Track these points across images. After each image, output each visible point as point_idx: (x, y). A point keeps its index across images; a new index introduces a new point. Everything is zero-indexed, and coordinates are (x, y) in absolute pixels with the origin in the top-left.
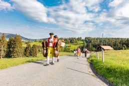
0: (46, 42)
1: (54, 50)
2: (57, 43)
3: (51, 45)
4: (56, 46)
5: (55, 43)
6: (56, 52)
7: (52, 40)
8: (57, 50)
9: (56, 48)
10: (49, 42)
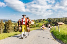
0: (21, 21)
1: (27, 27)
2: (28, 22)
3: (24, 23)
4: (28, 24)
5: (27, 22)
6: (28, 28)
7: (24, 20)
8: (29, 27)
9: (27, 26)
10: (23, 21)
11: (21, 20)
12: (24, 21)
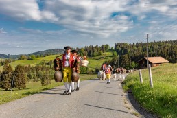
0: (60, 60)
2: (76, 61)
3: (67, 64)
4: (75, 66)
5: (72, 62)
6: (75, 74)
7: (68, 56)
8: (76, 71)
9: (74, 69)
10: (64, 60)
11: (61, 58)
12: (68, 60)
